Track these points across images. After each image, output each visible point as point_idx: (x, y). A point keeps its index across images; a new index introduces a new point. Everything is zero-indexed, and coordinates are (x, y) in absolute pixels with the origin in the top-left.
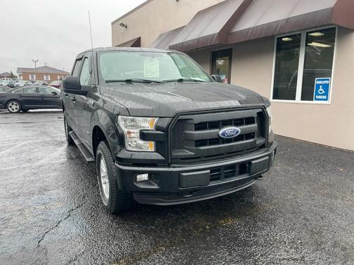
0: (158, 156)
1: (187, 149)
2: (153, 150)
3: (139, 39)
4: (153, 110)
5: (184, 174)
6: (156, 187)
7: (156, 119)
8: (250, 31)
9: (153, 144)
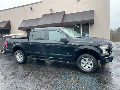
9: (107, 51)
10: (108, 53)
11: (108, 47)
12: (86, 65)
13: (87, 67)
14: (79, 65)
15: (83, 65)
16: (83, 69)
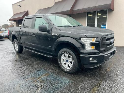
0: (96, 51)
1: (103, 48)
2: (94, 49)
3: (28, 11)
4: (94, 35)
5: (105, 56)
6: (96, 61)
7: (96, 38)
8: (81, 10)
9: (94, 47)
10: (96, 49)
11: (96, 41)
12: (66, 62)
13: (67, 65)
14: (59, 61)
15: (63, 63)
16: (62, 68)
